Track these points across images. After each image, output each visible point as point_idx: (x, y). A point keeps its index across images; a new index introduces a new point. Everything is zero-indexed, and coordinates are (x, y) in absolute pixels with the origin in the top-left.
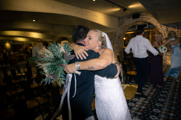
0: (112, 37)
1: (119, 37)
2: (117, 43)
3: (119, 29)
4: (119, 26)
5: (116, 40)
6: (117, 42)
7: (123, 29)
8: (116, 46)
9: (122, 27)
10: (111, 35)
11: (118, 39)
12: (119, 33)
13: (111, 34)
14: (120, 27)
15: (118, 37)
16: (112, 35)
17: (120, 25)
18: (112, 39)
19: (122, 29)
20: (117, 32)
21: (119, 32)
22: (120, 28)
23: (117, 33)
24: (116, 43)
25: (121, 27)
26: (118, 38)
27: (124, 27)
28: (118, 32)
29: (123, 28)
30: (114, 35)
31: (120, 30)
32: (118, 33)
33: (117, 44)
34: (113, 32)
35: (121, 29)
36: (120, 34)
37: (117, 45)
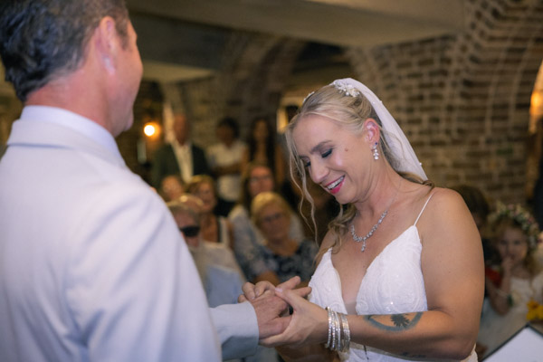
0: (422, 86)
1: (468, 83)
2: (455, 135)
3: (470, 19)
5: (450, 108)
6: (454, 126)
8: (448, 162)
10: (415, 69)
11: (459, 102)
12: (471, 50)
13: (415, 60)
15: (461, 88)
16: (423, 63)
18: (421, 98)
19: (487, 15)
20: (454, 38)
21: (468, 37)
22: (476, 7)
23: (453, 53)
24: (448, 132)
26: (464, 95)
28: (461, 40)
30: (437, 66)
31: (473, 26)
32: (464, 49)
33: (455, 142)
34: (431, 40)
35: (479, 15)
36: (474, 59)
37: (461, 153)
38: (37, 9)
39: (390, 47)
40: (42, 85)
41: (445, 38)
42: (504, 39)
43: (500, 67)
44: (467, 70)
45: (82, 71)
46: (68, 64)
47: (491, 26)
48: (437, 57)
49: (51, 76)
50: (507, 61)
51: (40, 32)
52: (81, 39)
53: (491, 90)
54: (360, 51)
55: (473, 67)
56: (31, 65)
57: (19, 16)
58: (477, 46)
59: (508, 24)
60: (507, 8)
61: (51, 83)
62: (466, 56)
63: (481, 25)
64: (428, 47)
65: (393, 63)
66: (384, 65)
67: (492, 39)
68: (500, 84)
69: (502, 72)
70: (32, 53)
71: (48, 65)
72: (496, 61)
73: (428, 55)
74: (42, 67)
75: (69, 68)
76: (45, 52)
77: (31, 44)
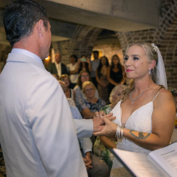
3: (160, 23)
4: (161, 13)
7: (170, 22)
9: (169, 15)
12: (161, 34)
13: (140, 37)
14: (162, 16)
17: (163, 9)
19: (167, 22)
20: (155, 30)
21: (160, 30)
22: (163, 19)
23: (154, 35)
25: (166, 15)
27: (172, 15)
28: (157, 30)
29: (169, 18)
30: (148, 39)
31: (162, 26)
32: (158, 34)
34: (147, 30)
35: (164, 22)
36: (161, 38)
38: (18, 15)
39: (132, 32)
40: (18, 41)
41: (151, 30)
42: (172, 31)
43: (170, 40)
44: (159, 41)
45: (31, 37)
46: (27, 34)
47: (168, 26)
48: (148, 36)
49: (21, 37)
50: (173, 39)
51: (18, 22)
52: (32, 25)
53: (167, 49)
54: (121, 33)
55: (161, 40)
56: (15, 34)
57: (12, 17)
58: (163, 33)
59: (174, 26)
60: (174, 20)
61: (21, 40)
62: (159, 36)
63: (165, 26)
64: (145, 32)
65: (133, 38)
66: (130, 38)
67: (168, 31)
68: (170, 46)
69: (171, 43)
70: (15, 29)
71: (20, 33)
72: (169, 39)
73: (145, 35)
74: (18, 34)
75: (27, 35)
76: (19, 29)
77: (16, 26)
